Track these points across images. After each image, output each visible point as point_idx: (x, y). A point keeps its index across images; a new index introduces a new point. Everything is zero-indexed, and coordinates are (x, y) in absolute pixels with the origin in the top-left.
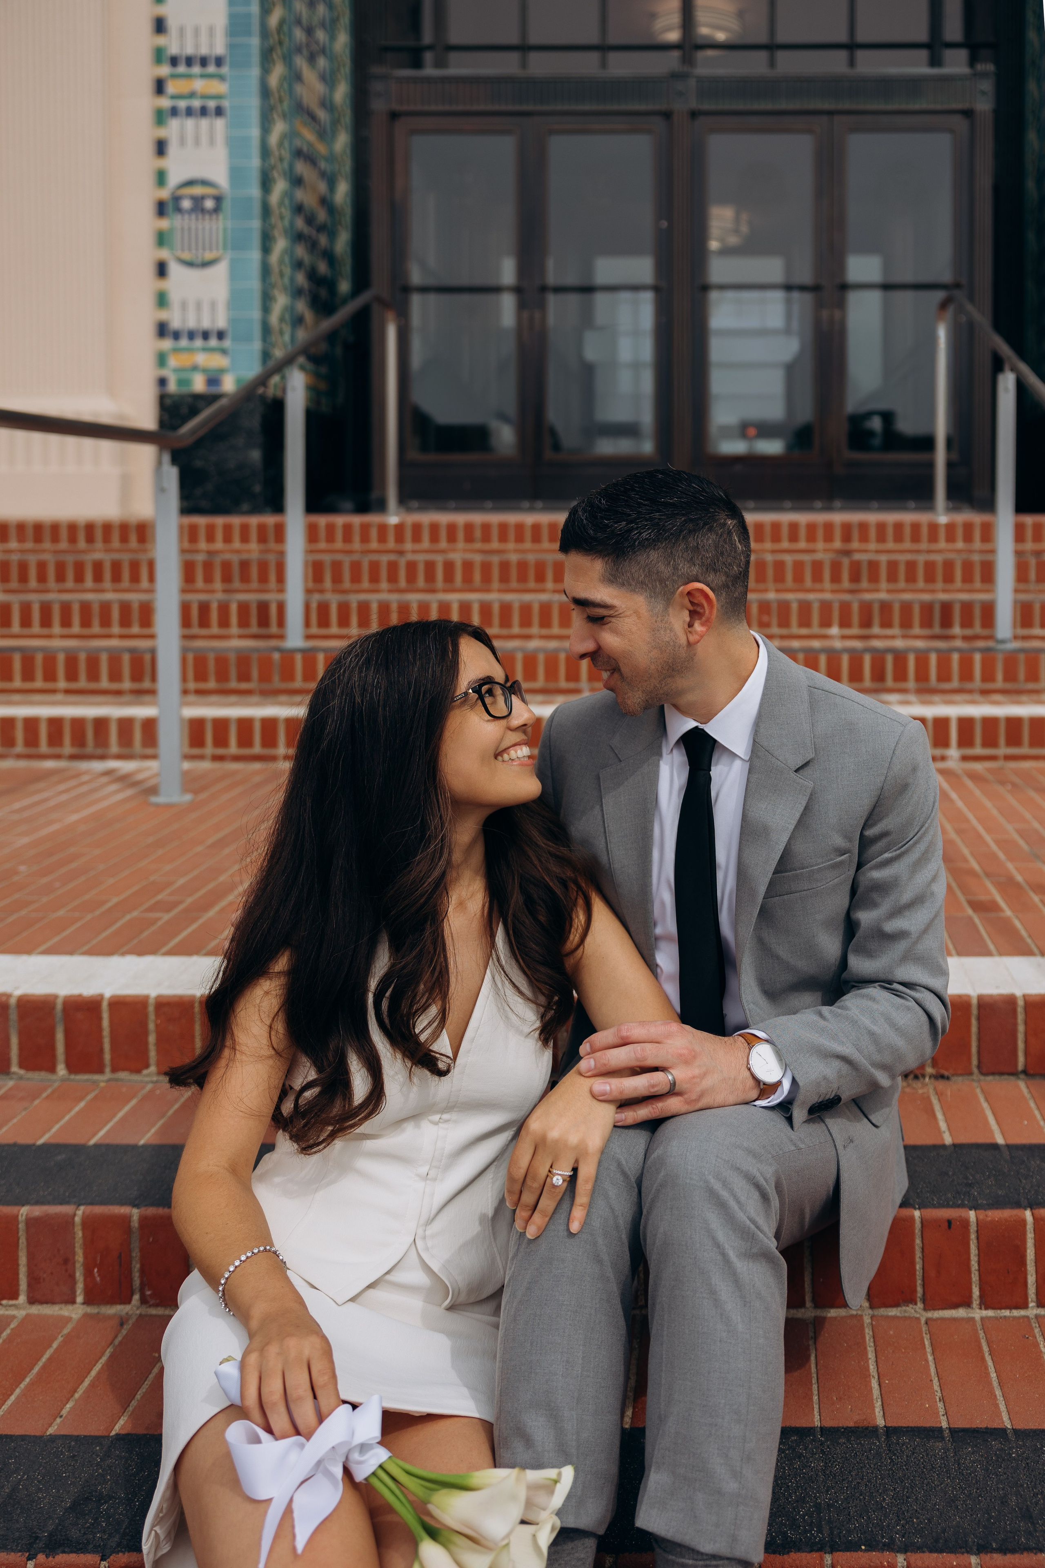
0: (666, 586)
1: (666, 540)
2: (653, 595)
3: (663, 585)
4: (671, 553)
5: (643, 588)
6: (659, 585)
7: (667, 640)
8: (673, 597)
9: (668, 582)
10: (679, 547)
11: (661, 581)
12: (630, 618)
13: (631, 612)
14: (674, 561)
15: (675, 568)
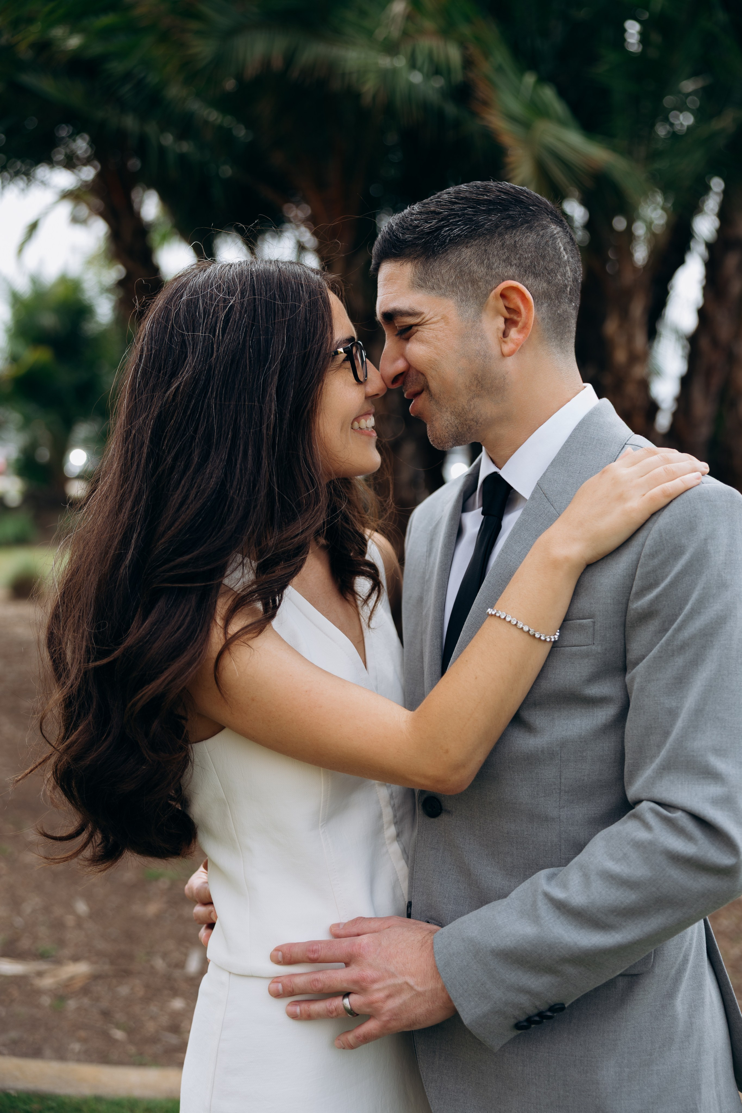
0: (479, 288)
1: (479, 236)
2: (464, 298)
3: (475, 287)
4: (486, 250)
5: (453, 291)
6: (471, 287)
7: (478, 348)
8: (486, 300)
9: (480, 283)
10: (494, 244)
11: (474, 282)
12: (438, 324)
13: (439, 318)
14: (488, 259)
15: (489, 267)
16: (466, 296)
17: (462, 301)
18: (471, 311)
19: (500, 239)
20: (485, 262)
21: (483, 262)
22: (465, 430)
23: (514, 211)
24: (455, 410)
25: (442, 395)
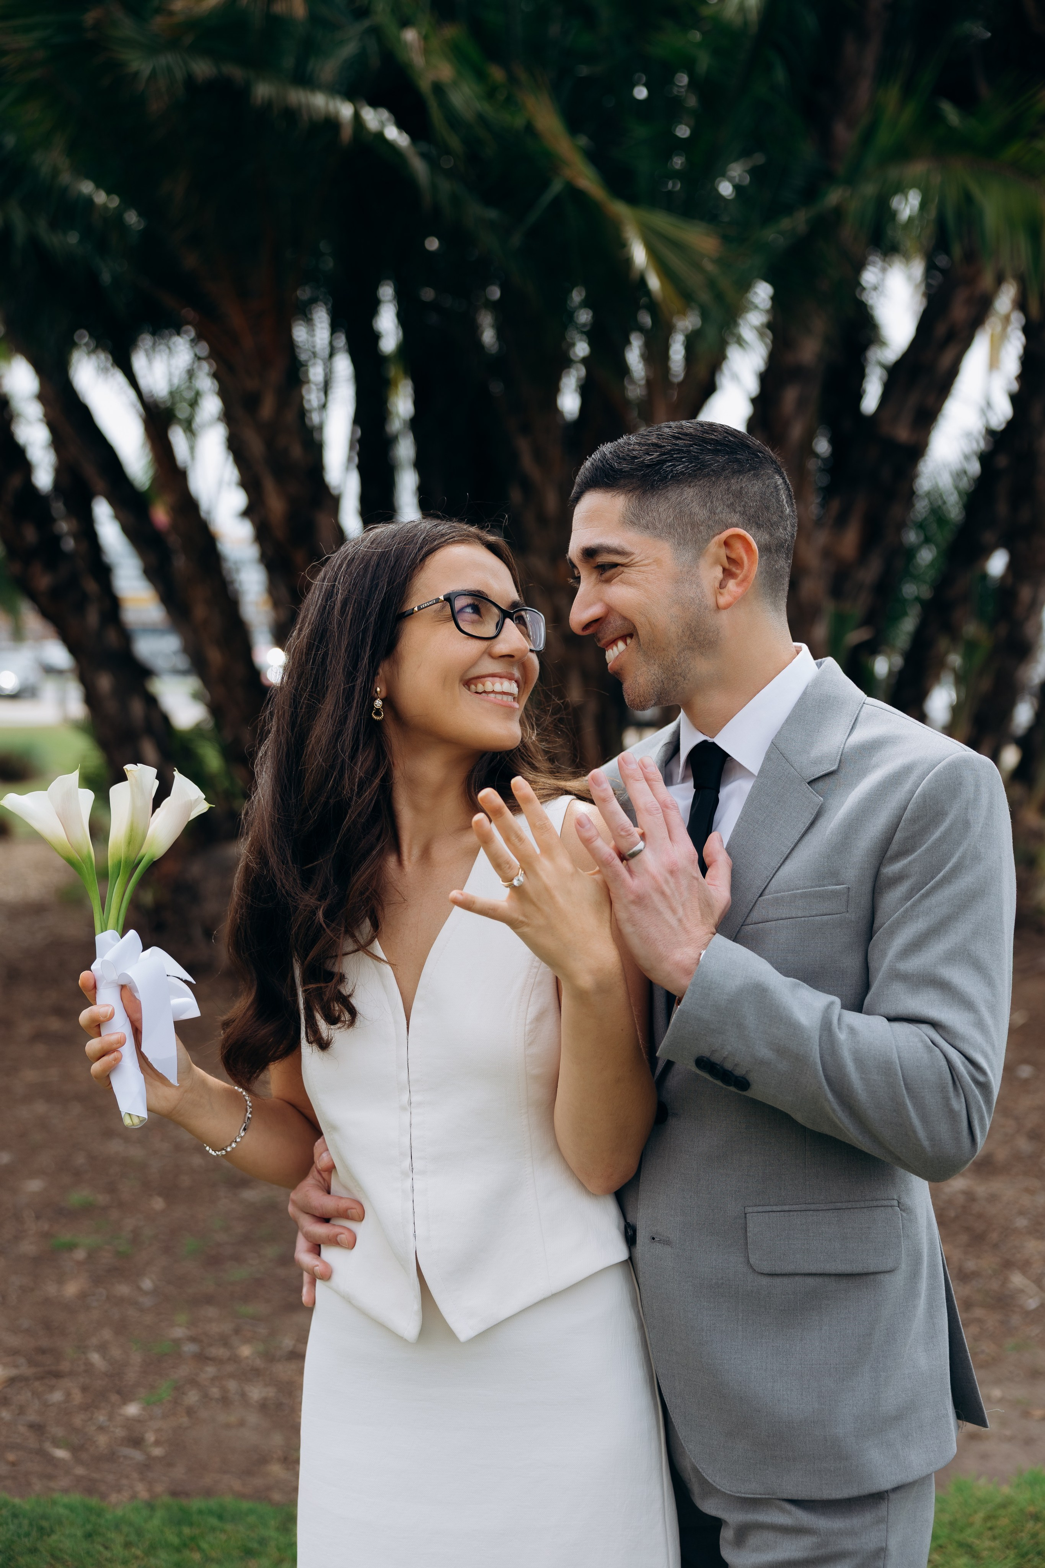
0: (700, 532)
1: (705, 476)
2: (682, 541)
3: (696, 530)
4: (710, 492)
5: (670, 533)
6: (691, 529)
7: (692, 596)
8: (706, 546)
9: (701, 528)
10: (719, 487)
11: (694, 525)
12: (649, 566)
13: (651, 561)
14: (712, 502)
15: (713, 512)
16: (684, 539)
17: (679, 544)
18: (688, 556)
19: (726, 483)
20: (708, 505)
21: (706, 505)
22: (671, 686)
23: (742, 455)
24: (664, 662)
25: (651, 644)
